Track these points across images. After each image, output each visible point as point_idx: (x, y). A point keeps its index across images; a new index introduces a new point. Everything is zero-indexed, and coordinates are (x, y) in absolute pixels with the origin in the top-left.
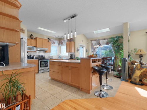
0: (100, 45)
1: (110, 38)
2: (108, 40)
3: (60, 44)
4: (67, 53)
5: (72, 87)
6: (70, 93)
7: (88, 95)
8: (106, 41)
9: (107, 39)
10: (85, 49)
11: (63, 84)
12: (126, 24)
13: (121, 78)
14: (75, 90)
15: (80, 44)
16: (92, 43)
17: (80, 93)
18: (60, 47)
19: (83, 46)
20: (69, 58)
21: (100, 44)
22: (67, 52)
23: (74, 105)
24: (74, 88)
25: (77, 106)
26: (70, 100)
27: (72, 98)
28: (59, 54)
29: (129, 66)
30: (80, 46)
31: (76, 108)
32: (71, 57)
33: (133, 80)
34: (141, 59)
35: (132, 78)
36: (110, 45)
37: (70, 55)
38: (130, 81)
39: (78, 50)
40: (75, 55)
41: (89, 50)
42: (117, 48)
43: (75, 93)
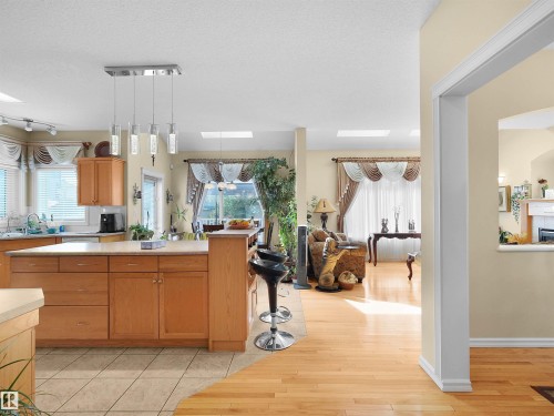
0: (219, 178)
1: (251, 161)
2: (246, 166)
3: (31, 163)
4: (83, 208)
5: (167, 351)
6: (178, 373)
7: (240, 357)
8: (238, 168)
9: (243, 161)
10: (161, 189)
11: (119, 352)
12: (302, 130)
13: (295, 281)
14: (186, 356)
15: (146, 172)
16: (190, 171)
17: (213, 359)
18: (29, 175)
19: (155, 180)
20: (98, 229)
21: (220, 175)
22: (80, 202)
23: (226, 403)
24: (176, 351)
25: (233, 400)
26: (198, 395)
27: (200, 386)
28: (23, 209)
29: (311, 247)
30: (147, 177)
31: (234, 407)
32: (109, 225)
33: (322, 282)
34: (324, 226)
35: (321, 277)
36: (251, 181)
37: (103, 216)
38: (314, 285)
39: (139, 195)
40: (124, 218)
41: (178, 197)
42: (270, 192)
43: (198, 367)
